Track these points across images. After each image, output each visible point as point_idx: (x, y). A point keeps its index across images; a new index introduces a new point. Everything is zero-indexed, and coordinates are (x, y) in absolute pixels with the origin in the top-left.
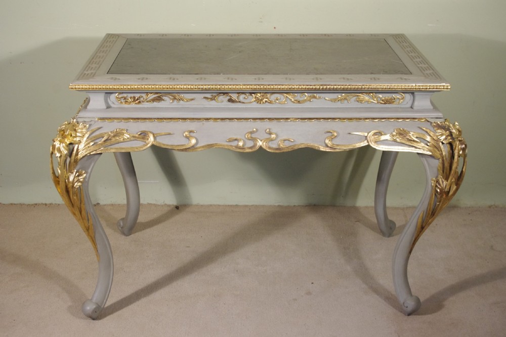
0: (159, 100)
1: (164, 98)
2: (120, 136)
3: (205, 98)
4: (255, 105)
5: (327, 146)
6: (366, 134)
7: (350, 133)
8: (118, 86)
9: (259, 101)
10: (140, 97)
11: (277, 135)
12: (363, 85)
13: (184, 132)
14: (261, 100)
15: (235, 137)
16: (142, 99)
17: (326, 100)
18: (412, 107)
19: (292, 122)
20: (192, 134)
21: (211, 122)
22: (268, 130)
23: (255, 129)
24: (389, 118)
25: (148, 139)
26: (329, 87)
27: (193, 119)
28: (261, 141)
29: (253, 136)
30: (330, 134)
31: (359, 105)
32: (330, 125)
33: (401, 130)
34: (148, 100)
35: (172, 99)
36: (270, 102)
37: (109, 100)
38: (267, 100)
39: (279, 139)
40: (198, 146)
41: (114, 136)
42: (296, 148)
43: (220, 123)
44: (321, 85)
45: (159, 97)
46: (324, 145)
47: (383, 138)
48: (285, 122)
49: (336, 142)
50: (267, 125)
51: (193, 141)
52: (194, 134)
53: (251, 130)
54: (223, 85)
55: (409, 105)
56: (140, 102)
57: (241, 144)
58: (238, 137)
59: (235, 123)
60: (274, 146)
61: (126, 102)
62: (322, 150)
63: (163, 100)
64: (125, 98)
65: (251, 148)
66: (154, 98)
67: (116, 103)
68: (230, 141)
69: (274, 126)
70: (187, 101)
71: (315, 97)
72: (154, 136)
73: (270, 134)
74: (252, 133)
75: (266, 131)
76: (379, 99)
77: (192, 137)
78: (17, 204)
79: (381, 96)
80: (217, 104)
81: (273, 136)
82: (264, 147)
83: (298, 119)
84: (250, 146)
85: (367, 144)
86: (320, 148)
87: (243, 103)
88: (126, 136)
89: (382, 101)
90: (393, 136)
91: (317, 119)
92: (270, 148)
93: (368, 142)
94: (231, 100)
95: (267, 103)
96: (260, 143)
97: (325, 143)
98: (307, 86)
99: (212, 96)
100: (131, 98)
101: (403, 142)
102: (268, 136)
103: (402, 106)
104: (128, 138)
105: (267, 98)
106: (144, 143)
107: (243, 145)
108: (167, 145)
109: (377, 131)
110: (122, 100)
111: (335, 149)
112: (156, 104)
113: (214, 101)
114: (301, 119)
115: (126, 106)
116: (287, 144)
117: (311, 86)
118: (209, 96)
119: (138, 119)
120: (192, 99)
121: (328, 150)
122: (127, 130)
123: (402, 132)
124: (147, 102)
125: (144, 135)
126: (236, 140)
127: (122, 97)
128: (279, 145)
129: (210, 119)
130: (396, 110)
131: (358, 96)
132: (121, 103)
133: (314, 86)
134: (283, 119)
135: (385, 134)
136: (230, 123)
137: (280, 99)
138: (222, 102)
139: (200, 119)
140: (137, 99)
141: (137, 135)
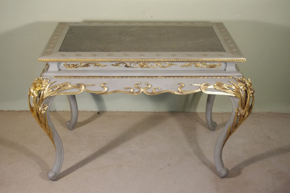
0: (87, 66)
1: (90, 65)
2: (66, 86)
3: (112, 65)
4: (140, 69)
5: (179, 92)
6: (200, 85)
7: (191, 85)
8: (65, 59)
9: (142, 66)
10: (77, 65)
11: (152, 86)
12: (198, 59)
13: (101, 84)
14: (143, 66)
16: (78, 65)
17: (178, 66)
18: (225, 70)
19: (160, 78)
20: (105, 85)
21: (116, 79)
22: (147, 83)
24: (212, 76)
25: (81, 88)
26: (180, 60)
27: (106, 77)
28: (143, 89)
29: (139, 86)
30: (180, 85)
31: (197, 69)
32: (180, 80)
33: (219, 83)
34: (81, 66)
35: (94, 66)
36: (148, 67)
37: (60, 66)
38: (146, 66)
39: (152, 88)
40: (109, 91)
41: (63, 86)
42: (162, 92)
43: (120, 79)
44: (176, 59)
45: (87, 64)
47: (209, 87)
48: (156, 78)
49: (183, 89)
50: (146, 80)
51: (106, 89)
52: (107, 85)
53: (137, 83)
54: (122, 59)
55: (224, 69)
56: (77, 67)
57: (132, 90)
58: (130, 87)
59: (129, 79)
60: (150, 92)
61: (69, 67)
62: (176, 94)
63: (90, 66)
64: (69, 65)
65: (137, 93)
66: (85, 65)
67: (64, 68)
68: (126, 89)
69: (150, 80)
70: (103, 66)
71: (172, 65)
72: (85, 86)
73: (148, 85)
74: (138, 84)
75: (145, 83)
76: (207, 65)
77: (105, 86)
78: (11, 111)
79: (208, 64)
80: (118, 68)
81: (149, 86)
82: (144, 92)
83: (163, 76)
84: (137, 92)
85: (200, 90)
86: (175, 93)
87: (133, 67)
88: (70, 86)
89: (209, 66)
90: (215, 86)
91: (173, 77)
92: (147, 93)
93: (201, 90)
94: (126, 66)
95: (146, 68)
96: (142, 90)
97: (178, 90)
98: (168, 59)
99: (116, 64)
100: (72, 65)
101: (220, 89)
102: (147, 86)
103: (219, 69)
104: (70, 87)
105: (146, 65)
106: (79, 90)
107: (133, 91)
108: (92, 91)
109: (206, 84)
110: (67, 66)
111: (183, 93)
112: (85, 68)
114: (165, 77)
115: (70, 69)
116: (157, 91)
117: (170, 59)
118: (114, 64)
119: (76, 77)
120: (105, 66)
121: (179, 94)
122: (70, 83)
123: (219, 84)
124: (81, 67)
125: (79, 86)
126: (129, 88)
127: (67, 65)
128: (152, 91)
129: (115, 77)
130: (216, 72)
131: (196, 64)
132: (67, 67)
133: (172, 59)
134: (155, 77)
135: (210, 85)
136: (126, 79)
137: (153, 65)
138: (122, 67)
139: (109, 77)
140: (75, 66)
141: (75, 86)
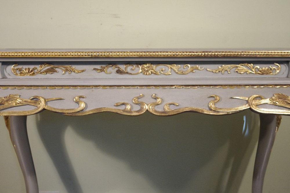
0: (52, 71)
1: (57, 69)
2: (12, 101)
3: (95, 69)
4: (141, 76)
5: (211, 110)
6: (247, 99)
7: (232, 98)
8: (13, 53)
9: (145, 72)
10: (34, 69)
11: (163, 100)
13: (74, 98)
14: (147, 71)
15: (123, 102)
16: (36, 71)
17: (207, 71)
18: (288, 77)
19: (176, 89)
20: (81, 99)
21: (100, 90)
22: (154, 95)
23: (141, 94)
24: (267, 85)
25: (39, 104)
26: (210, 54)
27: (83, 86)
28: (147, 105)
29: (140, 100)
30: (213, 99)
31: (239, 76)
32: (212, 91)
33: (280, 95)
34: (41, 71)
35: (64, 70)
36: (156, 74)
37: (5, 72)
38: (152, 71)
39: (164, 104)
40: (88, 110)
41: (7, 101)
42: (181, 111)
43: (109, 90)
44: (203, 52)
45: (52, 68)
46: (208, 109)
47: (263, 101)
48: (171, 88)
49: (219, 106)
50: (153, 91)
51: (83, 105)
52: (84, 99)
53: (138, 96)
55: (285, 75)
56: (34, 74)
57: (128, 107)
58: (126, 102)
59: (123, 90)
60: (160, 109)
61: (21, 73)
62: (206, 113)
63: (56, 71)
64: (20, 70)
65: (138, 111)
66: (48, 69)
67: (12, 75)
68: (117, 106)
69: (159, 92)
70: (79, 72)
71: (197, 69)
72: (45, 101)
73: (156, 98)
74: (138, 98)
75: (152, 96)
76: (257, 70)
77: (81, 101)
79: (258, 67)
80: (106, 75)
81: (159, 100)
82: (151, 111)
83: (182, 85)
84: (137, 110)
85: (249, 107)
86: (203, 111)
87: (131, 74)
88: (19, 101)
89: (260, 71)
90: (273, 100)
91: (200, 85)
92: (156, 111)
93: (249, 105)
94: (119, 72)
95: (153, 74)
96: (146, 107)
97: (208, 106)
98: (190, 52)
99: (101, 67)
100: (26, 69)
101: (283, 105)
102: (154, 101)
103: (278, 76)
104: (20, 103)
105: (153, 70)
106: (35, 107)
107: (130, 110)
108: (58, 109)
109: (257, 96)
110: (18, 72)
111: (218, 112)
112: (49, 75)
113: (103, 72)
114: (185, 86)
115: (21, 77)
116: (172, 108)
117: (193, 52)
118: (98, 67)
119: (31, 86)
120: (83, 71)
121: (212, 113)
122: (20, 96)
123: (281, 97)
124: (41, 73)
125: (36, 100)
126: (123, 104)
127: (17, 69)
128: (164, 109)
129: (99, 86)
130: (273, 79)
131: (237, 67)
132: (17, 74)
133: (197, 52)
134: (168, 86)
135: (266, 99)
136: (119, 90)
137: (165, 70)
138: (110, 73)
139: (90, 86)
140: (32, 71)
141: (29, 101)
